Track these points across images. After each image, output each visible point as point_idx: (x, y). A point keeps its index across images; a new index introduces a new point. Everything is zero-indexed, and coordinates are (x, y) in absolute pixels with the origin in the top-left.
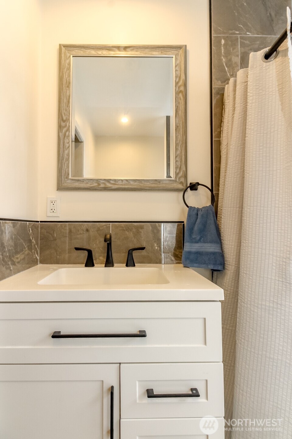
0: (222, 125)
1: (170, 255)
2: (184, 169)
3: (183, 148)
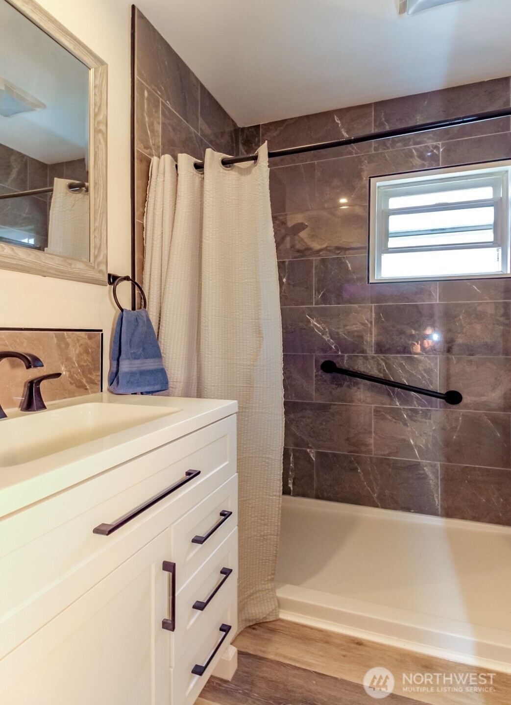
0: (146, 205)
1: (85, 382)
2: (105, 252)
3: (104, 220)
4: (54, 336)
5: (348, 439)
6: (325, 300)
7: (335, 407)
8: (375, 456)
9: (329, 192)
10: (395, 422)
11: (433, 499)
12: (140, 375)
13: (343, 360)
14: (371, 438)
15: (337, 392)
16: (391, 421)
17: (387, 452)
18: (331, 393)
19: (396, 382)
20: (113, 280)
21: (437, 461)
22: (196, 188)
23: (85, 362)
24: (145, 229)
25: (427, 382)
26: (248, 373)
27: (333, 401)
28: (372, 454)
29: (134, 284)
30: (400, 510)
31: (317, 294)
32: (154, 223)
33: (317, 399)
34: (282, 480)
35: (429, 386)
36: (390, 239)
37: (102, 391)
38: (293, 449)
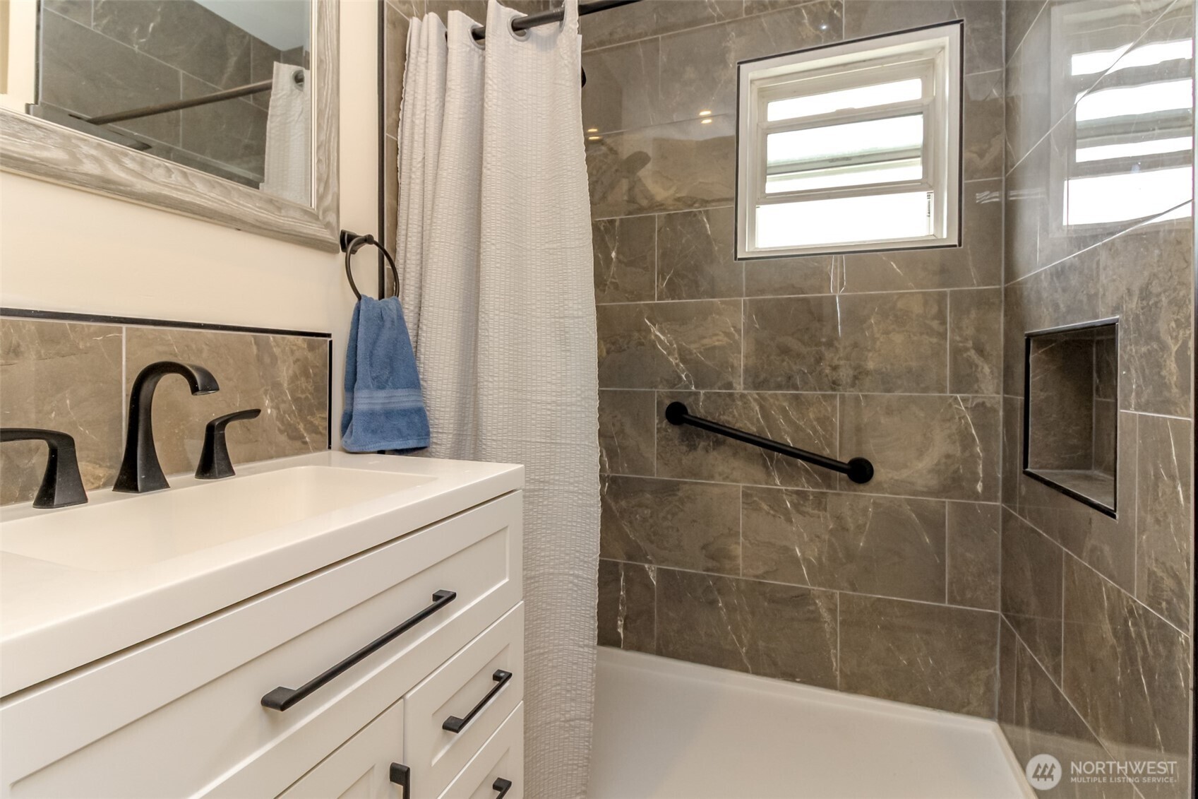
0: (401, 107)
1: (302, 430)
2: (336, 189)
3: (334, 130)
4: (253, 342)
5: (704, 547)
6: (673, 291)
7: (687, 487)
8: (744, 578)
9: (679, 93)
10: (774, 516)
11: (829, 658)
12: (387, 417)
13: (697, 400)
14: (739, 544)
15: (687, 460)
16: (768, 513)
17: (760, 572)
18: (680, 461)
19: (775, 440)
20: (348, 242)
21: (835, 588)
22: (475, 75)
23: (303, 392)
24: (399, 152)
25: (820, 441)
26: (549, 418)
27: (684, 477)
28: (738, 574)
29: (383, 253)
30: (779, 678)
31: (660, 280)
32: (412, 141)
33: (659, 472)
34: (596, 618)
35: (824, 449)
36: (768, 177)
37: (330, 448)
38: (625, 564)
